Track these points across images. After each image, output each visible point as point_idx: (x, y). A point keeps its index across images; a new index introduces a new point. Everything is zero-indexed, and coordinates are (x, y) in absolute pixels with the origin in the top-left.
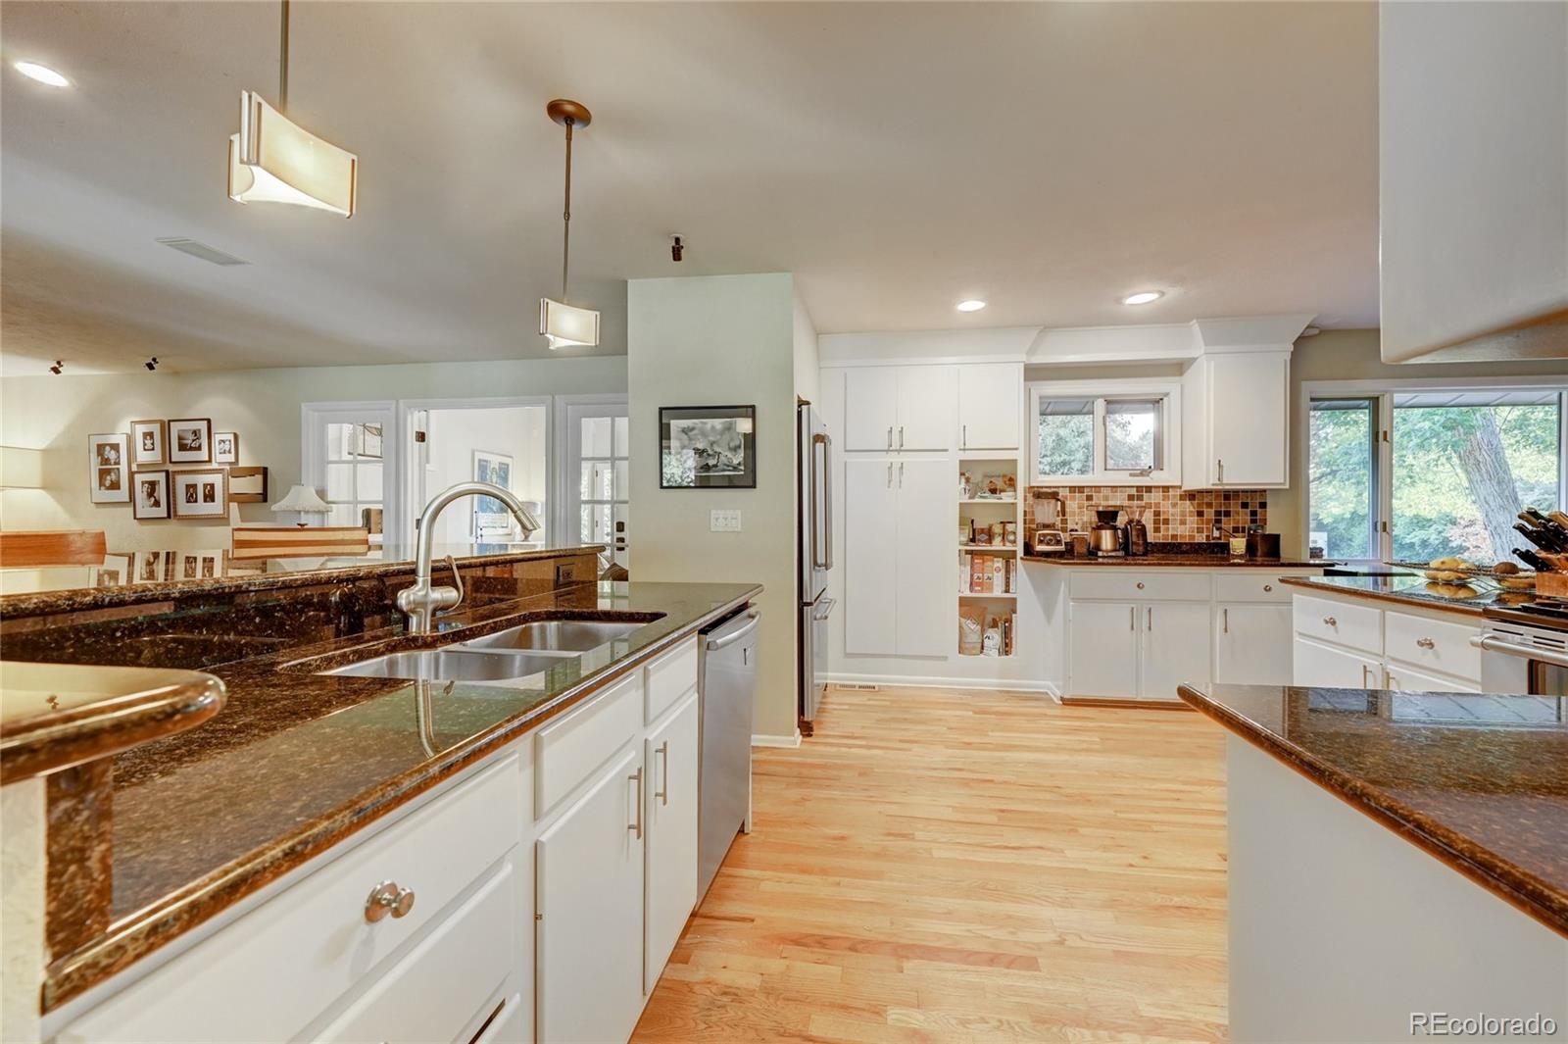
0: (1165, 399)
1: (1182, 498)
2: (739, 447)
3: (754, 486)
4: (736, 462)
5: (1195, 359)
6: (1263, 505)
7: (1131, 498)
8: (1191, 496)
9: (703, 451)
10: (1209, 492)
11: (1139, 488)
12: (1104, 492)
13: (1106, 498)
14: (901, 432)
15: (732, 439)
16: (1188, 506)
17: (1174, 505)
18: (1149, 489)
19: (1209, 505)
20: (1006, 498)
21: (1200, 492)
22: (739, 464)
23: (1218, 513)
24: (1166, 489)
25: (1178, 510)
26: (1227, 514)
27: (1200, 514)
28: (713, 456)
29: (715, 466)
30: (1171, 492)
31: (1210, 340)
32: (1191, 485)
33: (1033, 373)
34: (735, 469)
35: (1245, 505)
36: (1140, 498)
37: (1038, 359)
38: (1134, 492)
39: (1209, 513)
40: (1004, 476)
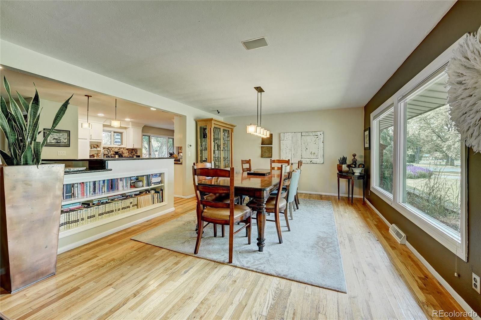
0: (123, 133)
1: (126, 150)
2: (66, 139)
3: (69, 146)
4: (65, 141)
5: (129, 128)
6: (137, 151)
7: (118, 149)
8: (127, 149)
9: (57, 139)
10: (130, 149)
11: (120, 148)
12: (114, 148)
13: (114, 149)
14: (91, 135)
15: (64, 137)
16: (127, 151)
17: (125, 151)
18: (121, 148)
19: (130, 151)
20: (98, 149)
21: (129, 149)
22: (66, 142)
23: (131, 152)
24: (124, 148)
25: (126, 152)
26: (132, 152)
27: (129, 152)
28: (59, 140)
29: (60, 142)
30: (124, 149)
31: (132, 125)
32: (127, 148)
33: (104, 126)
34: (65, 143)
35: (135, 151)
36: (120, 149)
37: (104, 124)
38: (119, 148)
39: (130, 152)
40: (96, 145)
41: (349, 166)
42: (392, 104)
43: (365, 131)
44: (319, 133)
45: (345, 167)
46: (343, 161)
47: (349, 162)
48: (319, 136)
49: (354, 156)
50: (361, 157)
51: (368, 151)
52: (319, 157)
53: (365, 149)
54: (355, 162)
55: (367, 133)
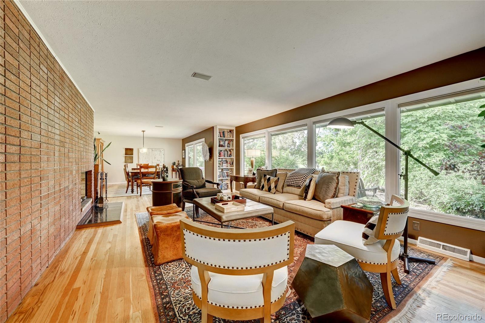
41: (176, 166)
42: (193, 144)
43: (183, 150)
44: (161, 150)
45: (175, 167)
46: (174, 164)
47: (176, 164)
48: (162, 151)
49: (178, 161)
50: (181, 162)
51: (184, 159)
52: (162, 162)
53: (183, 158)
54: (179, 164)
55: (184, 151)
